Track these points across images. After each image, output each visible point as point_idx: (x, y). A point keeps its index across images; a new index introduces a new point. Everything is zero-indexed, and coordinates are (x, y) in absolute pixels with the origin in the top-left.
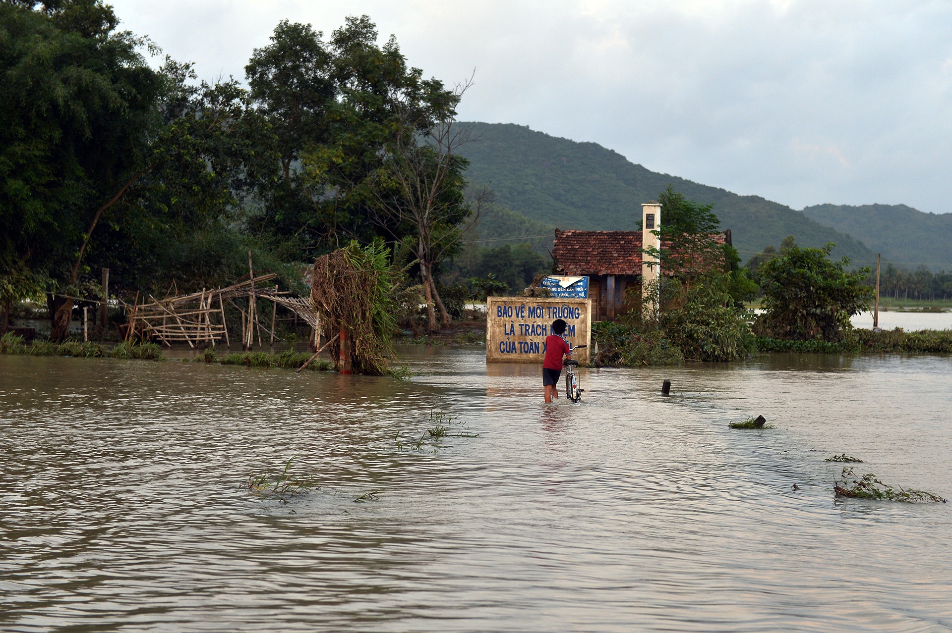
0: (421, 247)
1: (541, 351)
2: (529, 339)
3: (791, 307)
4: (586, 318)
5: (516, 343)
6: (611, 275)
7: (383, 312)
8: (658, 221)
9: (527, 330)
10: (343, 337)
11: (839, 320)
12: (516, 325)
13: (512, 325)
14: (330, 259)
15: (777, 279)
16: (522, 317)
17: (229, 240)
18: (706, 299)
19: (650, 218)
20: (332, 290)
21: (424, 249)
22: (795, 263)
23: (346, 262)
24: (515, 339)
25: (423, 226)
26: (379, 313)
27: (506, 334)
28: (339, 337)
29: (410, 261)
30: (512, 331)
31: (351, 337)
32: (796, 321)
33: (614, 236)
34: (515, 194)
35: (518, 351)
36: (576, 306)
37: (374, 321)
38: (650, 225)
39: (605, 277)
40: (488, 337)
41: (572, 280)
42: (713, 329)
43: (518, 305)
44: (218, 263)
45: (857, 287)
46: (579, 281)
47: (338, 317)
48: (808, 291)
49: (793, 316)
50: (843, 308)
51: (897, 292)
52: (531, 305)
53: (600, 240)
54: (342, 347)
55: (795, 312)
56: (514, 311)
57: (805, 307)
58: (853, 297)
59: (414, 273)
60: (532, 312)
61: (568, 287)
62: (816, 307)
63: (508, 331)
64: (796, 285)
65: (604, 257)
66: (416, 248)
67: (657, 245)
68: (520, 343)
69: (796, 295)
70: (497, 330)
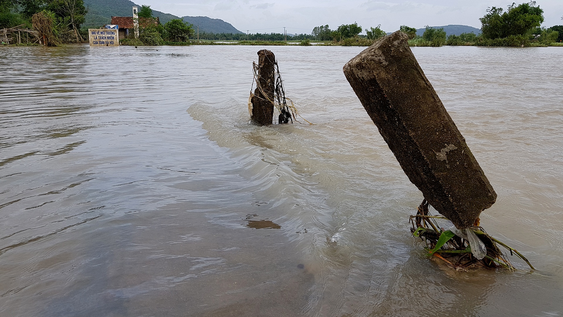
0: (72, 20)
1: (105, 44)
2: (101, 40)
3: (174, 34)
4: (117, 34)
5: (98, 41)
6: (128, 29)
7: (55, 30)
8: (137, 11)
9: (101, 38)
10: (44, 37)
11: (186, 38)
12: (97, 37)
13: (96, 37)
14: (37, 15)
15: (170, 27)
16: (99, 34)
17: (11, 15)
18: (150, 30)
19: (135, 10)
20: (39, 24)
21: (73, 20)
22: (174, 23)
23: (42, 16)
24: (98, 40)
25: (72, 14)
26: (54, 30)
27: (95, 39)
28: (43, 37)
29: (69, 23)
30: (96, 38)
31: (46, 37)
32: (175, 38)
33: (128, 18)
34: (104, 12)
35: (99, 44)
36: (114, 31)
37: (53, 33)
38: (135, 13)
39: (126, 29)
40: (90, 40)
41: (114, 26)
42: (152, 38)
43: (97, 31)
44: (8, 22)
45: (190, 29)
46: (116, 26)
47: (42, 32)
48: (178, 30)
49: (174, 37)
50: (187, 35)
51: (205, 38)
52: (101, 31)
53: (124, 19)
54: (44, 40)
55: (175, 36)
56: (96, 33)
57: (177, 35)
58: (189, 32)
59: (71, 26)
60: (102, 33)
61: (113, 28)
62: (180, 34)
63: (95, 38)
64: (174, 29)
65: (125, 24)
66: (71, 20)
67: (137, 17)
68: (99, 41)
69: (175, 31)
70: (92, 38)
